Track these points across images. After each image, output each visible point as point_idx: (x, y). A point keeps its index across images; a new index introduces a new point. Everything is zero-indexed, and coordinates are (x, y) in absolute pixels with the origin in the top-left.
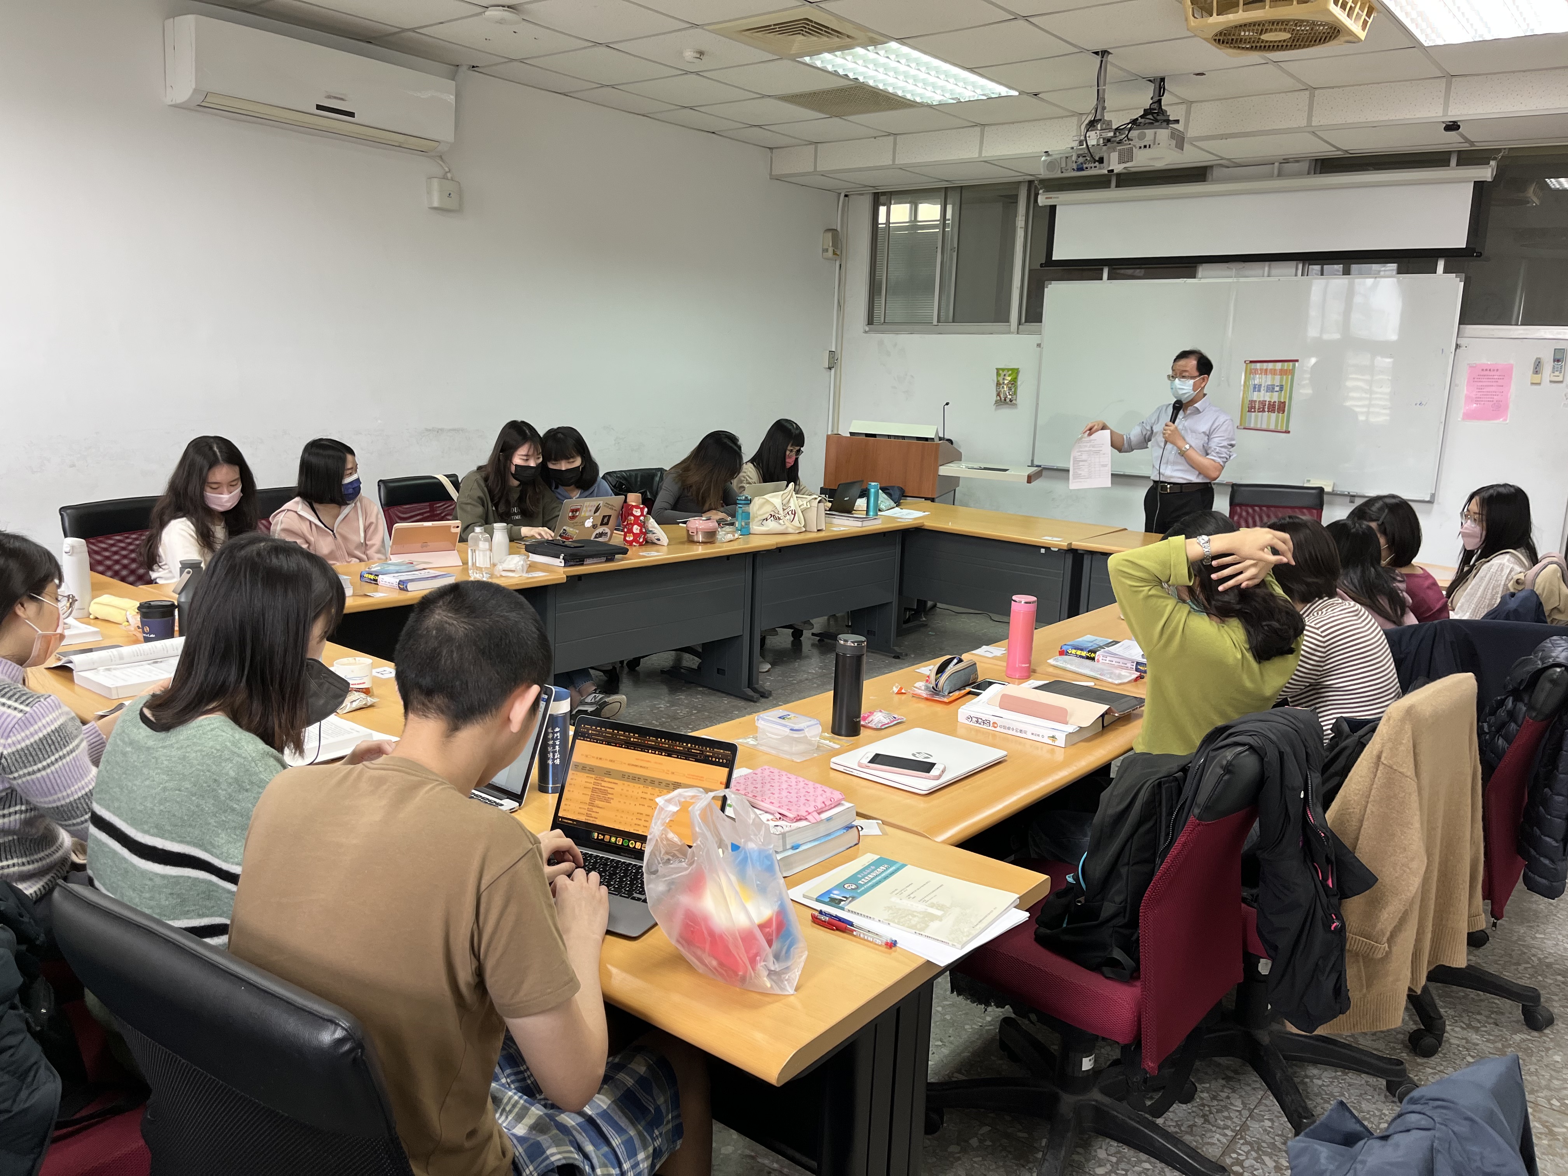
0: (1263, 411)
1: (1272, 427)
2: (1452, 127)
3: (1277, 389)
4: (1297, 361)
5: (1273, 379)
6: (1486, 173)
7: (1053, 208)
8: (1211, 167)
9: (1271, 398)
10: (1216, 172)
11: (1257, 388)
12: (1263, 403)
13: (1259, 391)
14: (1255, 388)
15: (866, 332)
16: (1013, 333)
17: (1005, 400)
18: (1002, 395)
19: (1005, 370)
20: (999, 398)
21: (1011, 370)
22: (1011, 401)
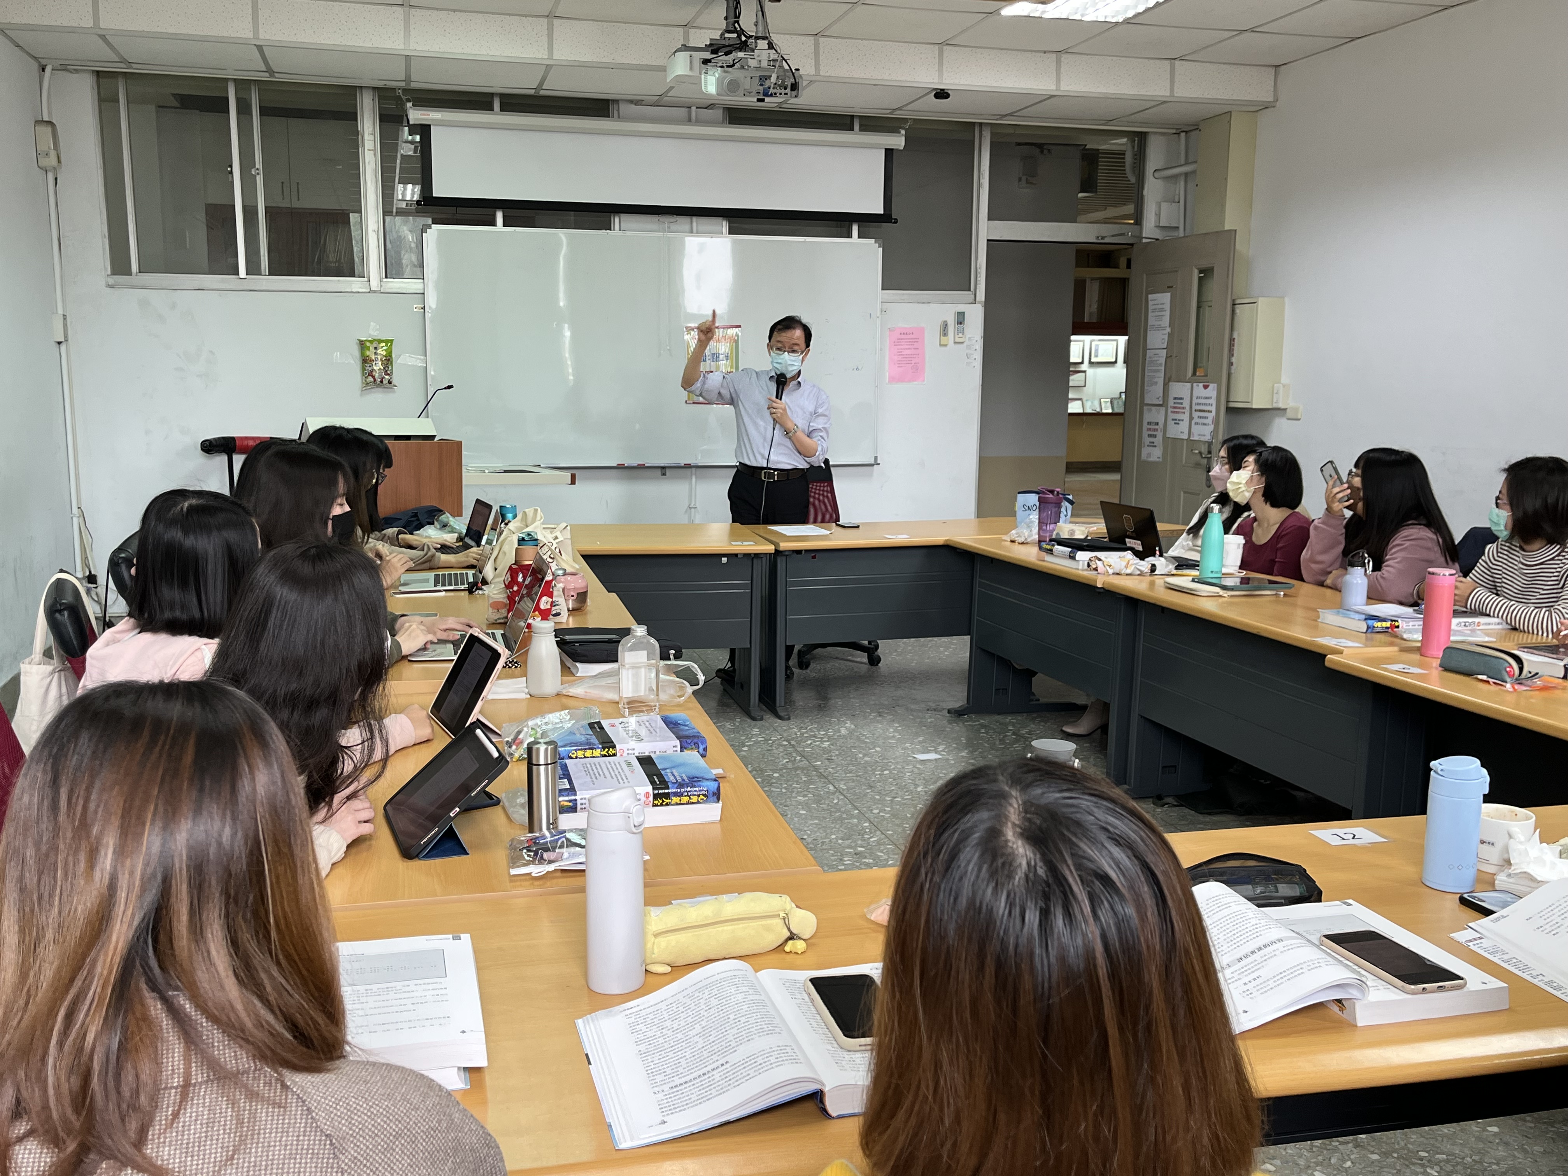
2: (942, 94)
3: (722, 357)
4: (739, 326)
6: (898, 141)
7: (424, 130)
8: (616, 101)
10: (624, 108)
15: (109, 286)
16: (375, 292)
17: (382, 382)
18: (377, 375)
19: (371, 342)
20: (370, 379)
21: (380, 341)
22: (390, 382)
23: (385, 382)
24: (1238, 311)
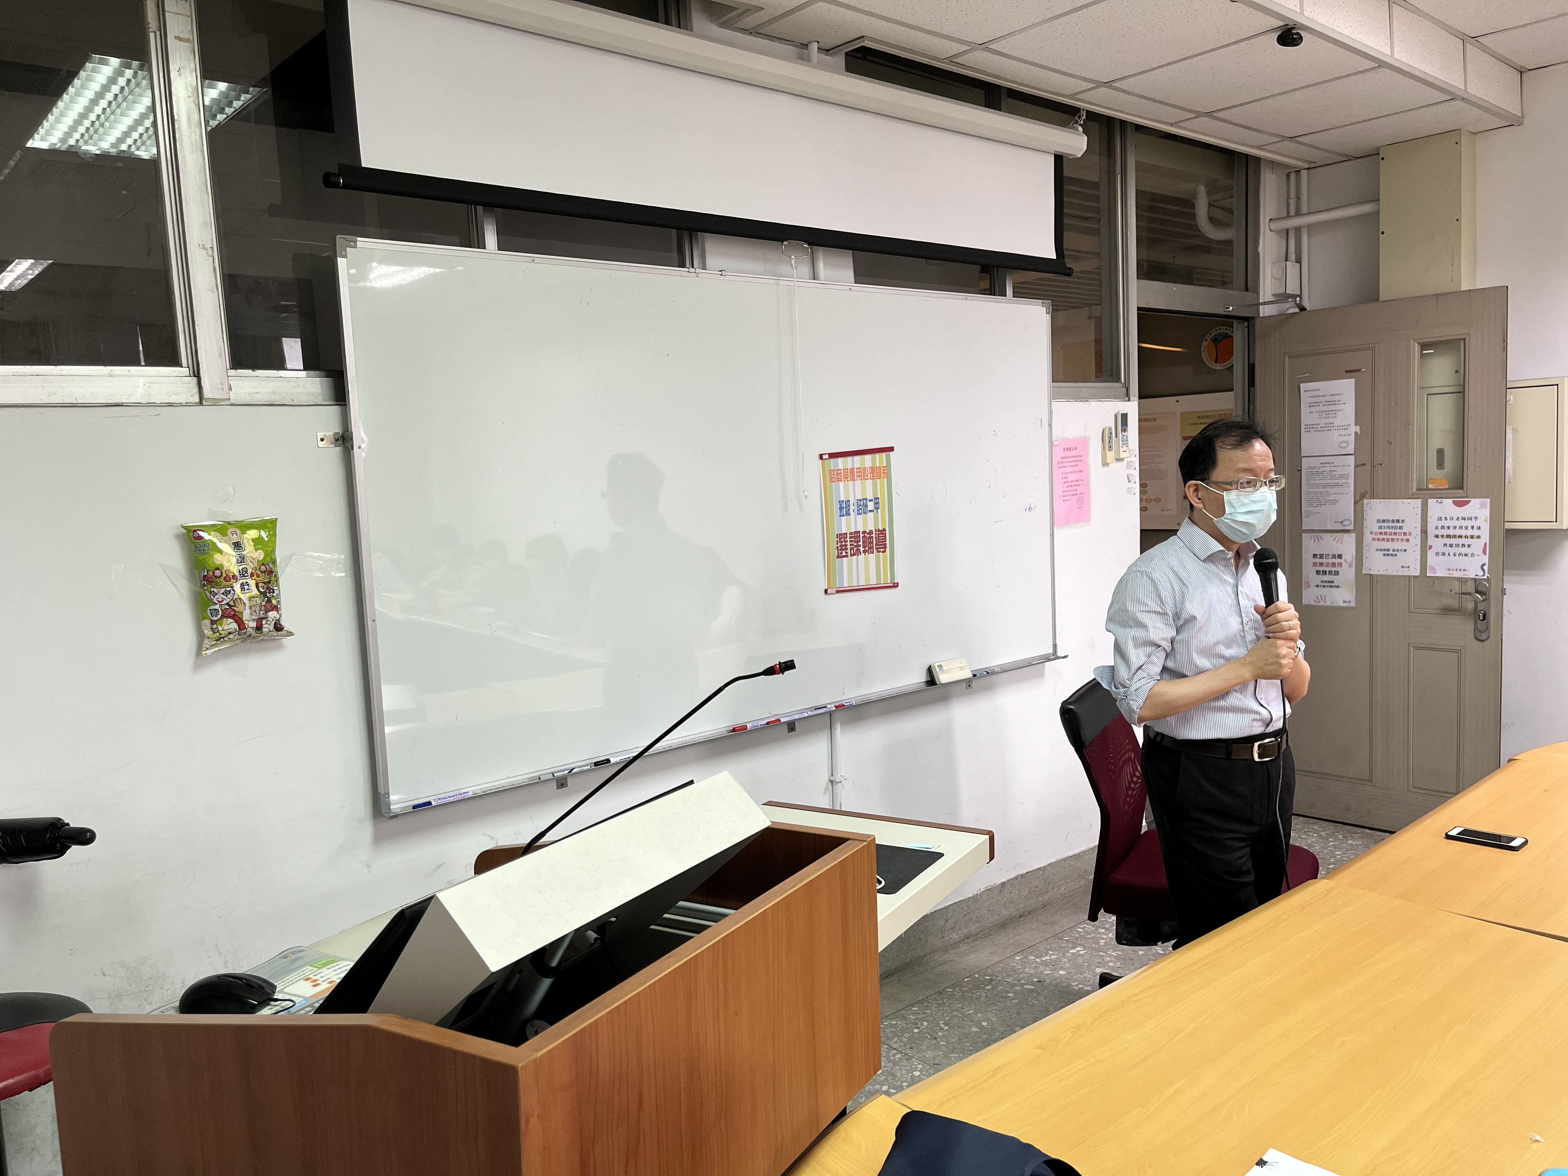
0: (858, 553)
1: (873, 582)
2: (1288, 38)
3: (871, 505)
4: (891, 449)
5: (863, 487)
6: (1070, 143)
9: (865, 522)
11: (844, 509)
12: (855, 535)
13: (848, 514)
14: (841, 508)
16: (215, 402)
17: (259, 628)
18: (246, 615)
19: (222, 529)
20: (230, 625)
21: (244, 526)
22: (278, 627)
23: (267, 627)
24: (1510, 397)
